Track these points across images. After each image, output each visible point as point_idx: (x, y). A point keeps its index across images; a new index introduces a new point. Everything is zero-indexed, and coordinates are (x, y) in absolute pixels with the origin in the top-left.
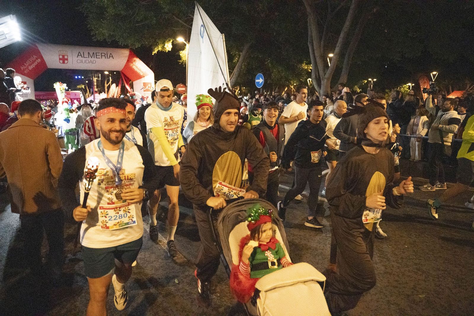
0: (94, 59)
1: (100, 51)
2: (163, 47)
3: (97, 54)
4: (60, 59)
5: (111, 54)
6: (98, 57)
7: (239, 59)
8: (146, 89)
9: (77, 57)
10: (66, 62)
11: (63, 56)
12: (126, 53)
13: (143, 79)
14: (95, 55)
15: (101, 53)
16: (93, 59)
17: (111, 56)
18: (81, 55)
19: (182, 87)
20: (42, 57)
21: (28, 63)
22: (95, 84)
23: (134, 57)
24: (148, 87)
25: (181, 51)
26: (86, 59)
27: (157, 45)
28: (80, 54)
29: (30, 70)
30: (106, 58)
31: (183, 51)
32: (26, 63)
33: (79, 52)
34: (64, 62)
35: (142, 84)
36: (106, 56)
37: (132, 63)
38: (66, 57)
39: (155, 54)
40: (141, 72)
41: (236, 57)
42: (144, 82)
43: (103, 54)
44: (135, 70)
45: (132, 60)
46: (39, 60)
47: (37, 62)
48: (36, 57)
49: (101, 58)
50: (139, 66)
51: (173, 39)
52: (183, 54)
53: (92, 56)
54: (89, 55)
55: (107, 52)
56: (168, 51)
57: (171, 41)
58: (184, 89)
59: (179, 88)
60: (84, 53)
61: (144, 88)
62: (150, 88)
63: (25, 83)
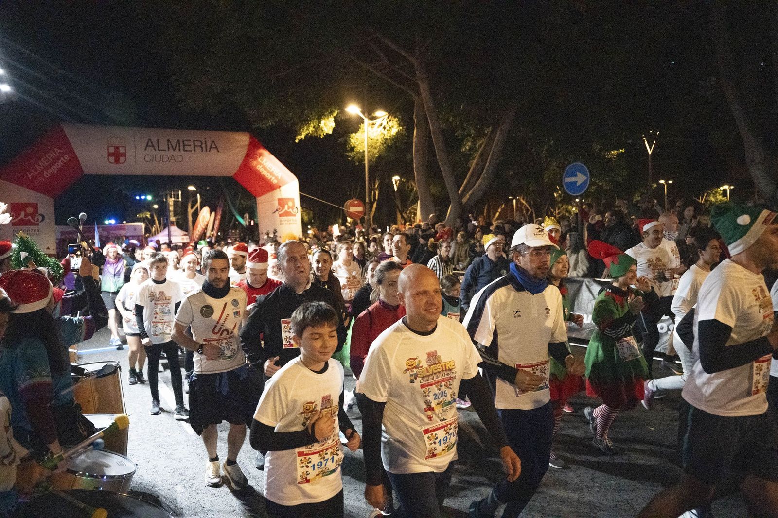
0: (179, 153)
1: (191, 136)
2: (317, 128)
3: (186, 143)
4: (110, 155)
5: (213, 142)
6: (187, 148)
7: (474, 143)
8: (284, 211)
9: (146, 149)
10: (122, 159)
12: (244, 139)
13: (278, 190)
14: (181, 145)
15: (194, 141)
16: (176, 153)
17: (213, 146)
18: (153, 146)
19: (356, 205)
20: (71, 152)
21: (43, 163)
22: (171, 208)
23: (259, 148)
24: (289, 208)
25: (354, 134)
26: (163, 153)
27: (306, 121)
28: (150, 144)
29: (46, 179)
30: (204, 149)
31: (357, 134)
32: (38, 164)
33: (150, 140)
34: (117, 161)
35: (276, 202)
36: (204, 146)
37: (256, 159)
39: (300, 141)
40: (273, 178)
41: (469, 141)
42: (280, 197)
43: (196, 143)
44: (262, 174)
45: (256, 154)
46: (67, 157)
47: (62, 162)
48: (59, 151)
49: (195, 150)
50: (269, 166)
51: (338, 110)
52: (357, 139)
53: (176, 147)
54: (170, 145)
55: (205, 139)
56: (327, 134)
57: (335, 114)
58: (360, 209)
59: (351, 208)
60: (158, 142)
61: (280, 209)
62: (293, 210)
63: (35, 206)
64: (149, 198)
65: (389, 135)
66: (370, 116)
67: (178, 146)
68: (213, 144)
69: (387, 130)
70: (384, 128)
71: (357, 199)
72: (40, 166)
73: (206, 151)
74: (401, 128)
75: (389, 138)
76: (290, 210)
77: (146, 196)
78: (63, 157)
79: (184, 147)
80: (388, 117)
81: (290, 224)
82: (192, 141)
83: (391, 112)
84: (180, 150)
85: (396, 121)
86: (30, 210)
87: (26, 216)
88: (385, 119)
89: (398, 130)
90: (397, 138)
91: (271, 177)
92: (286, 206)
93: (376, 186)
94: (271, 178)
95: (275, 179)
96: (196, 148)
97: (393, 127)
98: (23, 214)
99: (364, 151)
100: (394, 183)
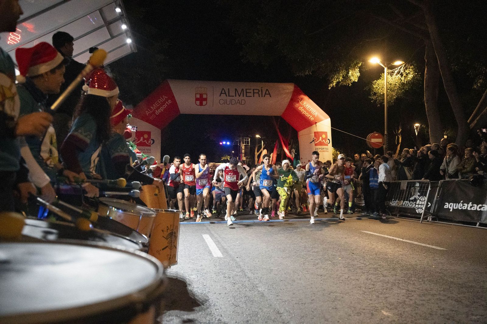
0: (243, 98)
1: (251, 86)
2: (346, 77)
3: (248, 91)
4: (197, 99)
5: (267, 90)
6: (248, 95)
8: (318, 141)
9: (220, 96)
10: (204, 103)
11: (201, 95)
13: (315, 125)
14: (244, 93)
15: (253, 90)
16: (241, 97)
17: (267, 93)
18: (225, 93)
19: (377, 137)
20: (172, 98)
21: (155, 106)
22: (243, 151)
23: (300, 94)
24: (323, 139)
25: (376, 81)
26: (232, 98)
27: (336, 71)
28: (223, 92)
29: (157, 116)
30: (261, 95)
31: (378, 81)
32: (153, 106)
33: (223, 89)
34: (201, 104)
35: (313, 134)
36: (260, 93)
37: (298, 102)
38: (205, 96)
39: (333, 87)
40: (311, 116)
42: (316, 131)
43: (256, 91)
44: (302, 113)
45: (298, 99)
46: (169, 101)
47: (167, 104)
48: (166, 97)
49: (254, 96)
50: (308, 107)
51: (363, 61)
52: (378, 84)
53: (241, 94)
54: (237, 92)
55: (262, 88)
56: (353, 82)
57: (360, 64)
58: (380, 140)
59: (372, 139)
60: (229, 91)
61: (315, 140)
62: (326, 142)
63: (149, 133)
64: (228, 143)
65: (406, 80)
66: (389, 65)
67: (242, 94)
68: (267, 91)
69: (404, 77)
70: (402, 75)
71: (377, 132)
72: (154, 107)
73: (262, 97)
74: (416, 74)
75: (405, 82)
76: (324, 141)
77: (226, 142)
78: (168, 101)
79: (246, 95)
80: (405, 66)
81: (323, 151)
82: (252, 90)
83: (408, 61)
84: (243, 96)
85: (412, 69)
86: (146, 136)
87: (144, 140)
88: (403, 67)
89: (414, 76)
90: (412, 83)
91: (309, 115)
92: (321, 138)
93: (400, 131)
94: (309, 117)
95: (312, 117)
96: (255, 94)
97: (409, 73)
98: (142, 139)
99: (384, 94)
100: (415, 128)
